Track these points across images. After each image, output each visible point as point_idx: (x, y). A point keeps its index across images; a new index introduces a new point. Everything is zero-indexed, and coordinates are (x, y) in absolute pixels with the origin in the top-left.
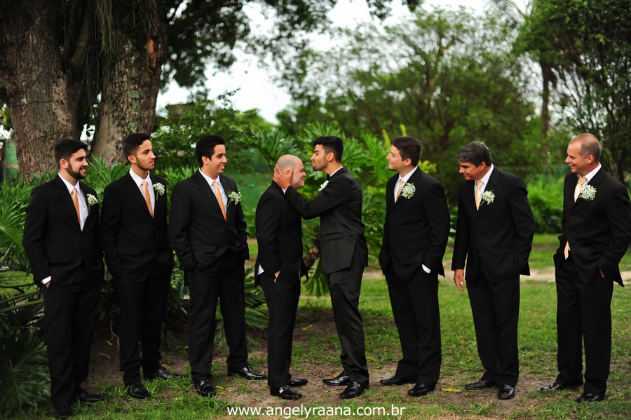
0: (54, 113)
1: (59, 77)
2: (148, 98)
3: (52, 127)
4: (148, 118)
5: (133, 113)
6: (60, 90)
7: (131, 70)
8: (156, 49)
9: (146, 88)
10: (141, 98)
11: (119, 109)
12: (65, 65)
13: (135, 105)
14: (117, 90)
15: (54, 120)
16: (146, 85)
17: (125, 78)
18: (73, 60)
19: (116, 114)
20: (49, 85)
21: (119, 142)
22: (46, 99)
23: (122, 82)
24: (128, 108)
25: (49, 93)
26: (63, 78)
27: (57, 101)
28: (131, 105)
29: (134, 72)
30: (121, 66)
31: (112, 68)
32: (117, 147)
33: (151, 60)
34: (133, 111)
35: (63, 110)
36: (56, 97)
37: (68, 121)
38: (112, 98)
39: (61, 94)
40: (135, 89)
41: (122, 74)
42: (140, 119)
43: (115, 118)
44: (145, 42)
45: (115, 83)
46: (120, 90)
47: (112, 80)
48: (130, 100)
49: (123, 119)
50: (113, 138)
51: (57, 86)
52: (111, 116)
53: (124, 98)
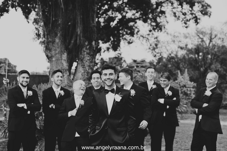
0: (63, 64)
1: (65, 52)
2: (92, 59)
3: (62, 68)
4: (92, 66)
5: (87, 64)
6: (65, 56)
7: (87, 50)
8: (95, 44)
9: (92, 56)
10: (90, 59)
11: (83, 63)
12: (67, 49)
13: (88, 61)
14: (83, 57)
15: (62, 66)
16: (92, 55)
17: (85, 53)
18: (70, 47)
20: (61, 55)
21: (83, 73)
22: (60, 59)
23: (84, 54)
24: (86, 62)
25: (61, 57)
26: (66, 52)
27: (64, 60)
28: (87, 61)
29: (88, 51)
30: (84, 49)
31: (82, 50)
32: (82, 75)
33: (93, 47)
35: (66, 62)
36: (63, 58)
37: (67, 66)
38: (81, 59)
40: (88, 57)
41: (84, 51)
42: (89, 66)
43: (82, 65)
44: (92, 42)
45: (82, 55)
46: (84, 57)
47: (81, 53)
49: (84, 66)
50: (81, 72)
51: (64, 55)
52: (80, 64)
53: (85, 59)
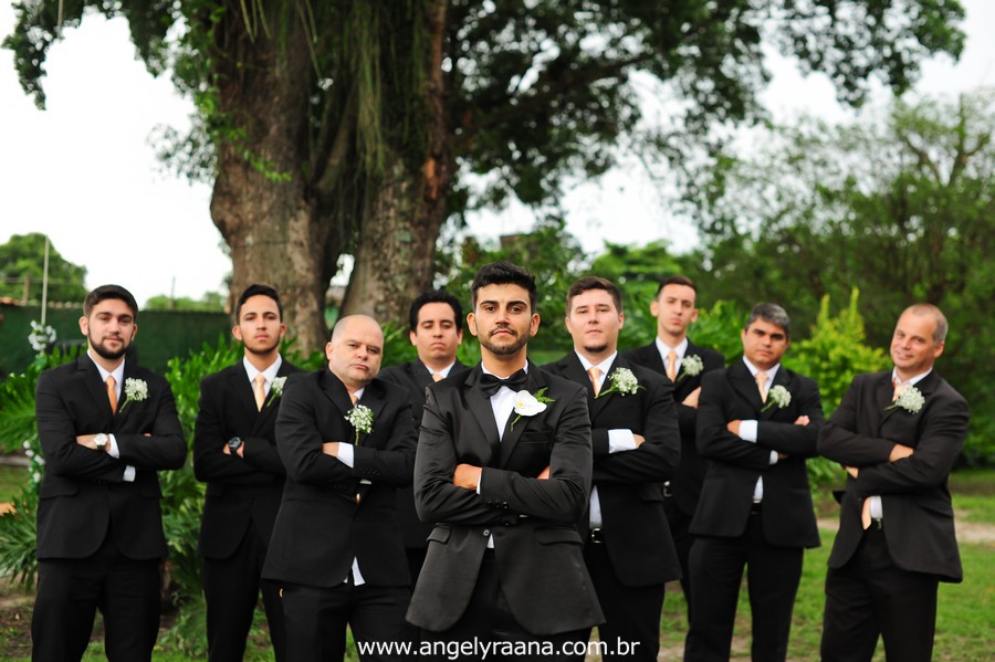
0: (289, 259)
1: (299, 208)
2: (424, 241)
3: (285, 278)
4: (422, 270)
5: (401, 262)
6: (299, 227)
7: (400, 201)
8: (438, 172)
9: (422, 228)
10: (413, 241)
11: (382, 256)
12: (309, 192)
13: (405, 250)
14: (380, 229)
15: (289, 269)
16: (421, 223)
17: (392, 213)
18: (322, 184)
19: (377, 263)
20: (284, 220)
21: (379, 303)
22: (280, 238)
23: (388, 218)
24: (393, 255)
25: (284, 231)
26: (305, 210)
27: (295, 242)
28: (398, 250)
29: (405, 205)
30: (388, 196)
31: (374, 198)
32: (376, 310)
33: (428, 188)
34: (401, 260)
35: (303, 254)
36: (293, 236)
37: (308, 270)
38: (372, 239)
39: (301, 232)
40: (405, 229)
41: (387, 206)
42: (410, 272)
43: (375, 269)
44: (423, 161)
45: (378, 220)
46: (384, 229)
47: (373, 214)
48: (397, 244)
49: (387, 270)
50: (371, 297)
51: (296, 220)
52: (369, 265)
53: (389, 240)
